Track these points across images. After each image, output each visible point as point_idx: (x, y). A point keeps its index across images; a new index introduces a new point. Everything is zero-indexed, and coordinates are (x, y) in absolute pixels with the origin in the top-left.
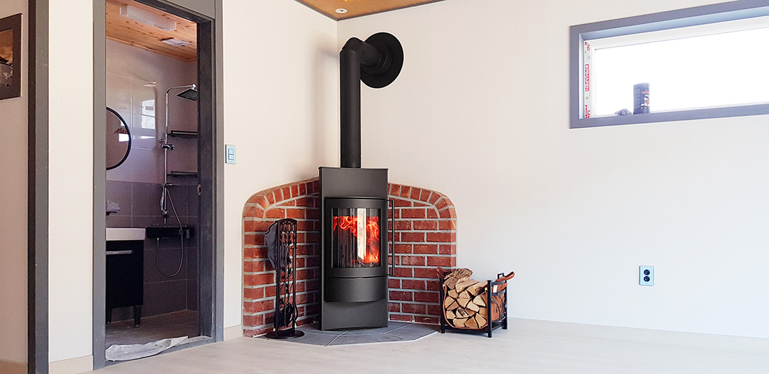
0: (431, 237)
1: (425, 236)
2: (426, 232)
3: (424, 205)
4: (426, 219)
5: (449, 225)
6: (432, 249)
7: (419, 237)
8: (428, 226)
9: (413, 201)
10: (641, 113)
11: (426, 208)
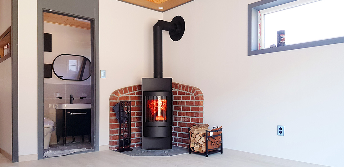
0: (193, 109)
1: (190, 108)
2: (190, 106)
3: (190, 94)
4: (191, 101)
5: (198, 103)
6: (192, 115)
7: (188, 109)
8: (191, 104)
9: (186, 92)
10: (281, 46)
11: (190, 95)
